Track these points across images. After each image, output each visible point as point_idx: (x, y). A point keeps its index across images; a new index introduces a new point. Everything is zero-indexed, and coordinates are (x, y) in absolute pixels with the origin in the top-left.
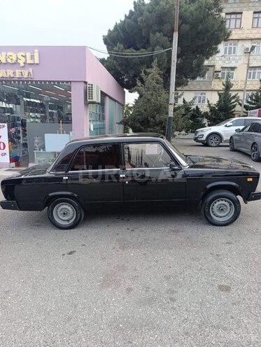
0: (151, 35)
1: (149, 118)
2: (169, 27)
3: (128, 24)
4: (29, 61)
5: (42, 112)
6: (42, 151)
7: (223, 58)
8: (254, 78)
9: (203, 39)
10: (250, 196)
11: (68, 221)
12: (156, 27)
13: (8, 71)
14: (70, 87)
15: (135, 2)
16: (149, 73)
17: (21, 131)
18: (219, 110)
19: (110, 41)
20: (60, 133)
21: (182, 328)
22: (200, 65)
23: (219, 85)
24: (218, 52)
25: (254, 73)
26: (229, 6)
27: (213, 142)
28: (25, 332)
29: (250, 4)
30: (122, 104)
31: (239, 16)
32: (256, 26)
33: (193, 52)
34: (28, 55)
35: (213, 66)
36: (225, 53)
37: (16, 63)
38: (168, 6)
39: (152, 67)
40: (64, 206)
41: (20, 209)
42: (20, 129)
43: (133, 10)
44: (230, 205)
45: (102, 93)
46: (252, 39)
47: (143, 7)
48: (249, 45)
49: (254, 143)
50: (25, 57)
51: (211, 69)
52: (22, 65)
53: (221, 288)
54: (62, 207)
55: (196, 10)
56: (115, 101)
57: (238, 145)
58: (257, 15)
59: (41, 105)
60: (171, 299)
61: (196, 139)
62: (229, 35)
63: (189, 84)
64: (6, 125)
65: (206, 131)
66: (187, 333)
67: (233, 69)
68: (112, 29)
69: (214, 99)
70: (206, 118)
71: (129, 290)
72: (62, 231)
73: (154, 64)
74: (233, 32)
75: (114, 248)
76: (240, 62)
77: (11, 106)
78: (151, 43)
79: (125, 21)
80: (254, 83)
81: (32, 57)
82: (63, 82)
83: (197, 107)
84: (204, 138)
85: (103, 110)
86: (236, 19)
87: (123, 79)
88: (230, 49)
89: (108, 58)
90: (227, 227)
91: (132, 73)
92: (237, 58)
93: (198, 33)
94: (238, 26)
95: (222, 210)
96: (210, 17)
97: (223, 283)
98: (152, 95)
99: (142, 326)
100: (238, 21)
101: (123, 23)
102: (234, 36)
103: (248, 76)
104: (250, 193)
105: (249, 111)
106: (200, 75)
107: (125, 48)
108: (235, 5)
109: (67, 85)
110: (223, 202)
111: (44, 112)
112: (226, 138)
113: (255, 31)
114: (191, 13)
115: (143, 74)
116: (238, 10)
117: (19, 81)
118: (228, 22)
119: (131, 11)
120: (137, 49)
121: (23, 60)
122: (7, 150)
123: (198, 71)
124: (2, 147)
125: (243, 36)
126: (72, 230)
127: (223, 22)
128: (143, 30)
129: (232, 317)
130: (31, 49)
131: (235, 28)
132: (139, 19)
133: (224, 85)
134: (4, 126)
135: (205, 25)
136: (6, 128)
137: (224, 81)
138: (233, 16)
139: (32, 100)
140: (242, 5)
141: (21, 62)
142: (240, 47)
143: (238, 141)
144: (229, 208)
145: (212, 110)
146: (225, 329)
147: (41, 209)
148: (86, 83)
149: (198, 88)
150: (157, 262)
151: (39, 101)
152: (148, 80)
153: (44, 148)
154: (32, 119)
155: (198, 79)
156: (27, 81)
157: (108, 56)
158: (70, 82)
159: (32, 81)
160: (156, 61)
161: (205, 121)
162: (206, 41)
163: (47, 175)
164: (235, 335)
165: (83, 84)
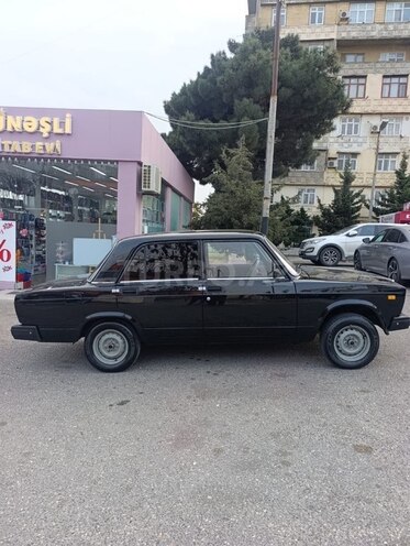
0: (236, 101)
1: (233, 219)
2: (262, 92)
3: (202, 85)
4: (57, 130)
5: (67, 210)
6: (67, 263)
7: (340, 139)
8: (385, 169)
9: (312, 110)
10: (393, 322)
11: (115, 358)
12: (242, 91)
13: (24, 143)
14: (117, 169)
15: (212, 56)
16: (233, 155)
17: (34, 236)
18: (336, 213)
19: (174, 108)
20: (97, 237)
21: (303, 500)
22: (307, 147)
23: (335, 179)
24: (333, 129)
25: (386, 162)
26: (346, 66)
27: (329, 258)
28: (60, 506)
29: (379, 65)
30: (190, 202)
31: (362, 81)
32: (386, 95)
33: (298, 128)
34: (56, 121)
35: (326, 151)
36: (343, 132)
37: (37, 133)
38: (261, 62)
39: (237, 147)
40: (111, 336)
41: (42, 339)
42: (33, 233)
43: (210, 66)
44: (364, 336)
45: (163, 181)
46: (381, 114)
47: (223, 63)
48: (377, 121)
49: (392, 258)
50: (51, 124)
51: (323, 154)
52: (46, 135)
53: (357, 448)
54: (107, 336)
55: (301, 68)
56: (180, 195)
57: (367, 262)
58: (388, 80)
59: (67, 198)
60: (283, 463)
61: (302, 255)
62: (349, 106)
63: (290, 174)
64: (14, 223)
65: (318, 242)
66: (311, 507)
67: (355, 155)
68: (178, 92)
69: (328, 198)
70: (316, 225)
71: (218, 451)
72: (106, 374)
73: (241, 143)
74: (354, 103)
75: (189, 397)
76: (365, 146)
77: (21, 197)
78: (236, 112)
79: (197, 81)
80: (387, 176)
81: (62, 124)
82: (106, 161)
83: (302, 209)
84: (315, 253)
85: (162, 207)
86: (358, 84)
87: (192, 165)
88: (350, 126)
89: (170, 133)
90: (361, 370)
91: (206, 155)
92: (360, 140)
93: (304, 101)
94: (361, 95)
95: (352, 343)
96: (322, 80)
97: (360, 442)
98: (237, 185)
99: (241, 498)
100: (361, 88)
101: (195, 85)
102: (355, 108)
103: (378, 166)
104: (392, 319)
105: (380, 217)
106: (306, 162)
107: (197, 120)
108: (356, 66)
109: (112, 167)
110: (354, 332)
111: (70, 209)
112: (348, 253)
113: (385, 102)
114: (294, 73)
115: (224, 155)
116: (360, 73)
117: (39, 159)
118: (347, 88)
119: (206, 68)
120: (215, 121)
121: (48, 127)
122: (13, 263)
123: (303, 156)
124: (5, 257)
125: (369, 110)
126: (121, 374)
127: (340, 87)
128: (225, 94)
129: (378, 487)
130: (61, 113)
131: (357, 98)
132: (219, 79)
133: (341, 177)
134: (10, 225)
135: (315, 91)
136: (13, 229)
137: (342, 172)
138: (353, 81)
139: (54, 191)
140: (367, 65)
141: (45, 131)
142: (365, 125)
143: (367, 258)
144: (362, 341)
145: (325, 212)
146: (369, 502)
147: (74, 340)
148: (140, 164)
149: (303, 181)
150: (257, 414)
151: (63, 193)
152: (232, 164)
153: (71, 261)
154: (52, 218)
155: (303, 168)
156: (52, 159)
157: (171, 129)
158: (117, 162)
159: (59, 160)
160: (243, 137)
161: (315, 230)
162: (316, 113)
163: (87, 286)
164: (385, 510)
165: (136, 166)
